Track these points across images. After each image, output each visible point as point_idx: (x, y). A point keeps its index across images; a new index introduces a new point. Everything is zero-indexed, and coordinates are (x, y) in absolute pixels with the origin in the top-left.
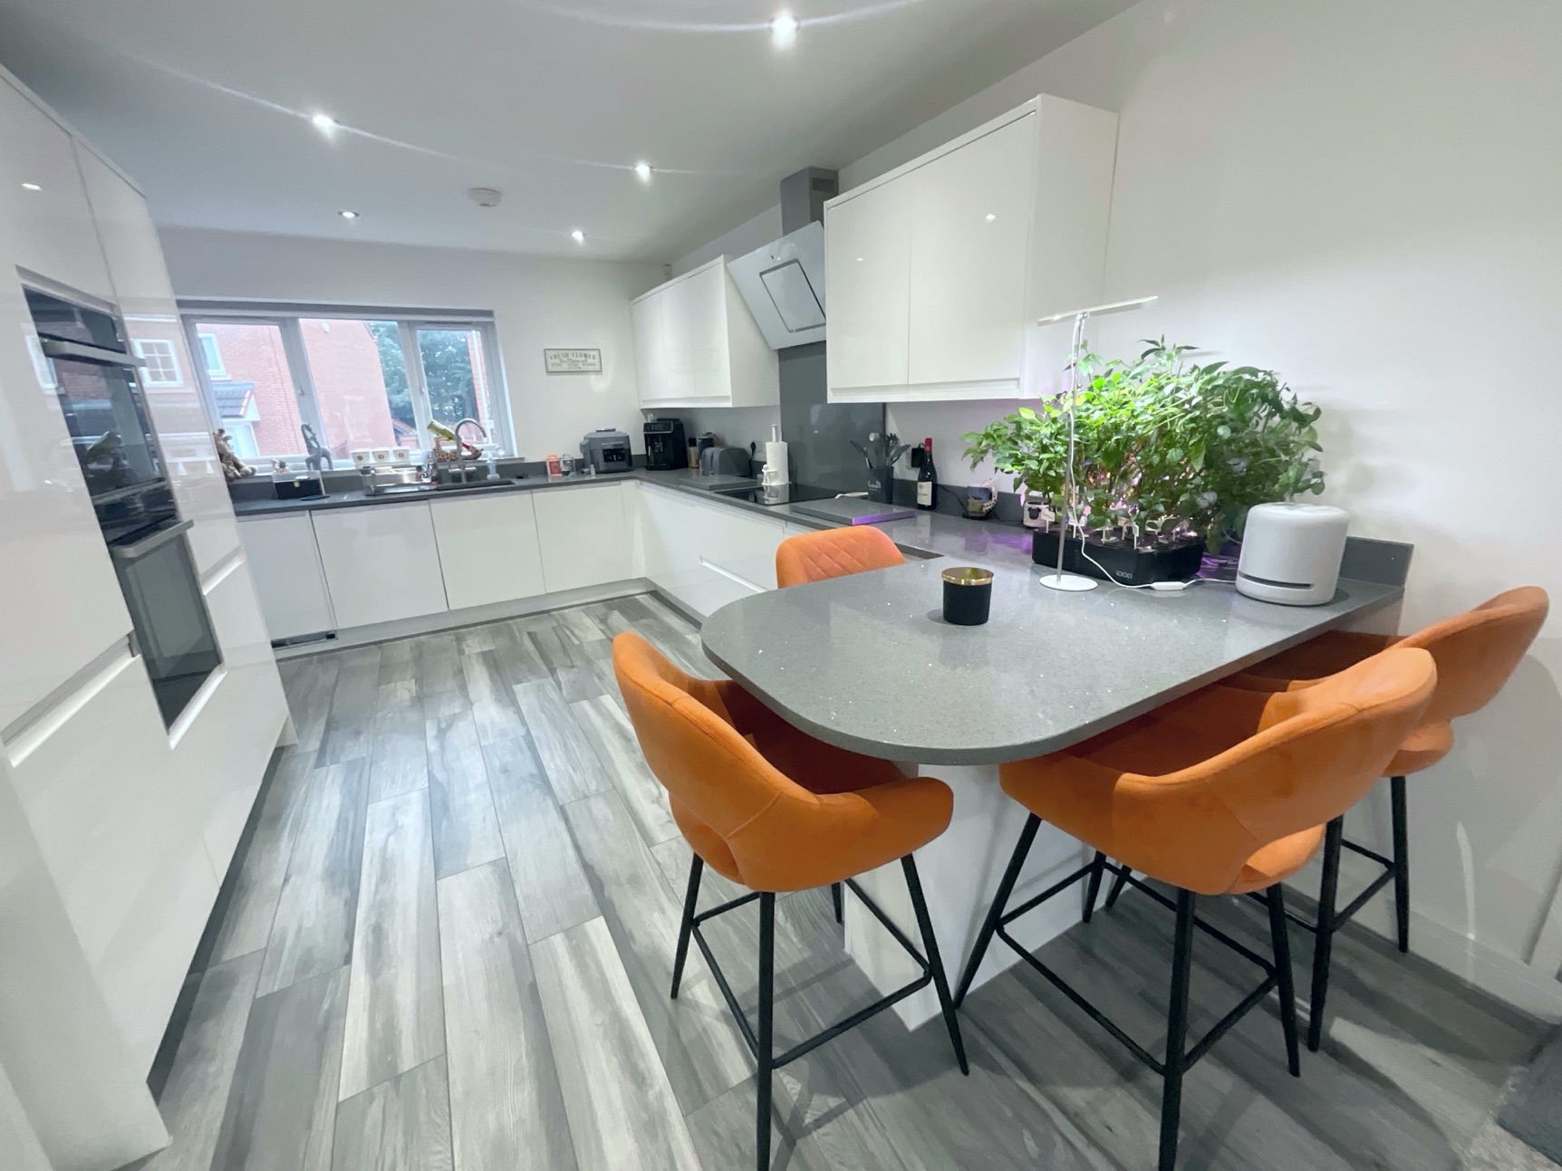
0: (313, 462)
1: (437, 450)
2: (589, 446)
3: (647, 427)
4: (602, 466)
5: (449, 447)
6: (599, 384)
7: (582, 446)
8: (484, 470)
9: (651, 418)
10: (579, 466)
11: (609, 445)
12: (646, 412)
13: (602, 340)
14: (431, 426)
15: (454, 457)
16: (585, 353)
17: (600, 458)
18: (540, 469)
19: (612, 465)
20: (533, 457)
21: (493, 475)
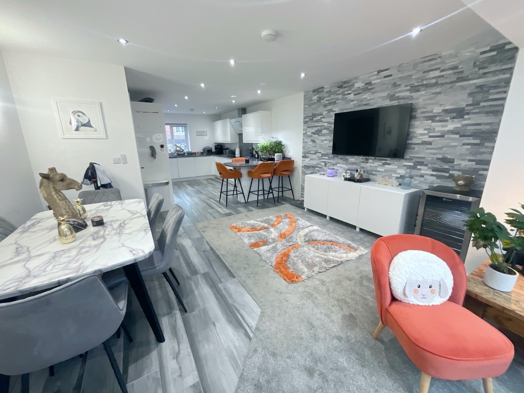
1: (176, 149)
3: (215, 146)
5: (178, 149)
6: (206, 138)
7: (203, 149)
8: (185, 153)
9: (216, 144)
10: (202, 153)
11: (208, 149)
12: (215, 143)
13: (207, 129)
14: (175, 145)
15: (179, 151)
16: (204, 132)
17: (206, 151)
18: (195, 153)
19: (208, 153)
20: (193, 151)
21: (186, 154)
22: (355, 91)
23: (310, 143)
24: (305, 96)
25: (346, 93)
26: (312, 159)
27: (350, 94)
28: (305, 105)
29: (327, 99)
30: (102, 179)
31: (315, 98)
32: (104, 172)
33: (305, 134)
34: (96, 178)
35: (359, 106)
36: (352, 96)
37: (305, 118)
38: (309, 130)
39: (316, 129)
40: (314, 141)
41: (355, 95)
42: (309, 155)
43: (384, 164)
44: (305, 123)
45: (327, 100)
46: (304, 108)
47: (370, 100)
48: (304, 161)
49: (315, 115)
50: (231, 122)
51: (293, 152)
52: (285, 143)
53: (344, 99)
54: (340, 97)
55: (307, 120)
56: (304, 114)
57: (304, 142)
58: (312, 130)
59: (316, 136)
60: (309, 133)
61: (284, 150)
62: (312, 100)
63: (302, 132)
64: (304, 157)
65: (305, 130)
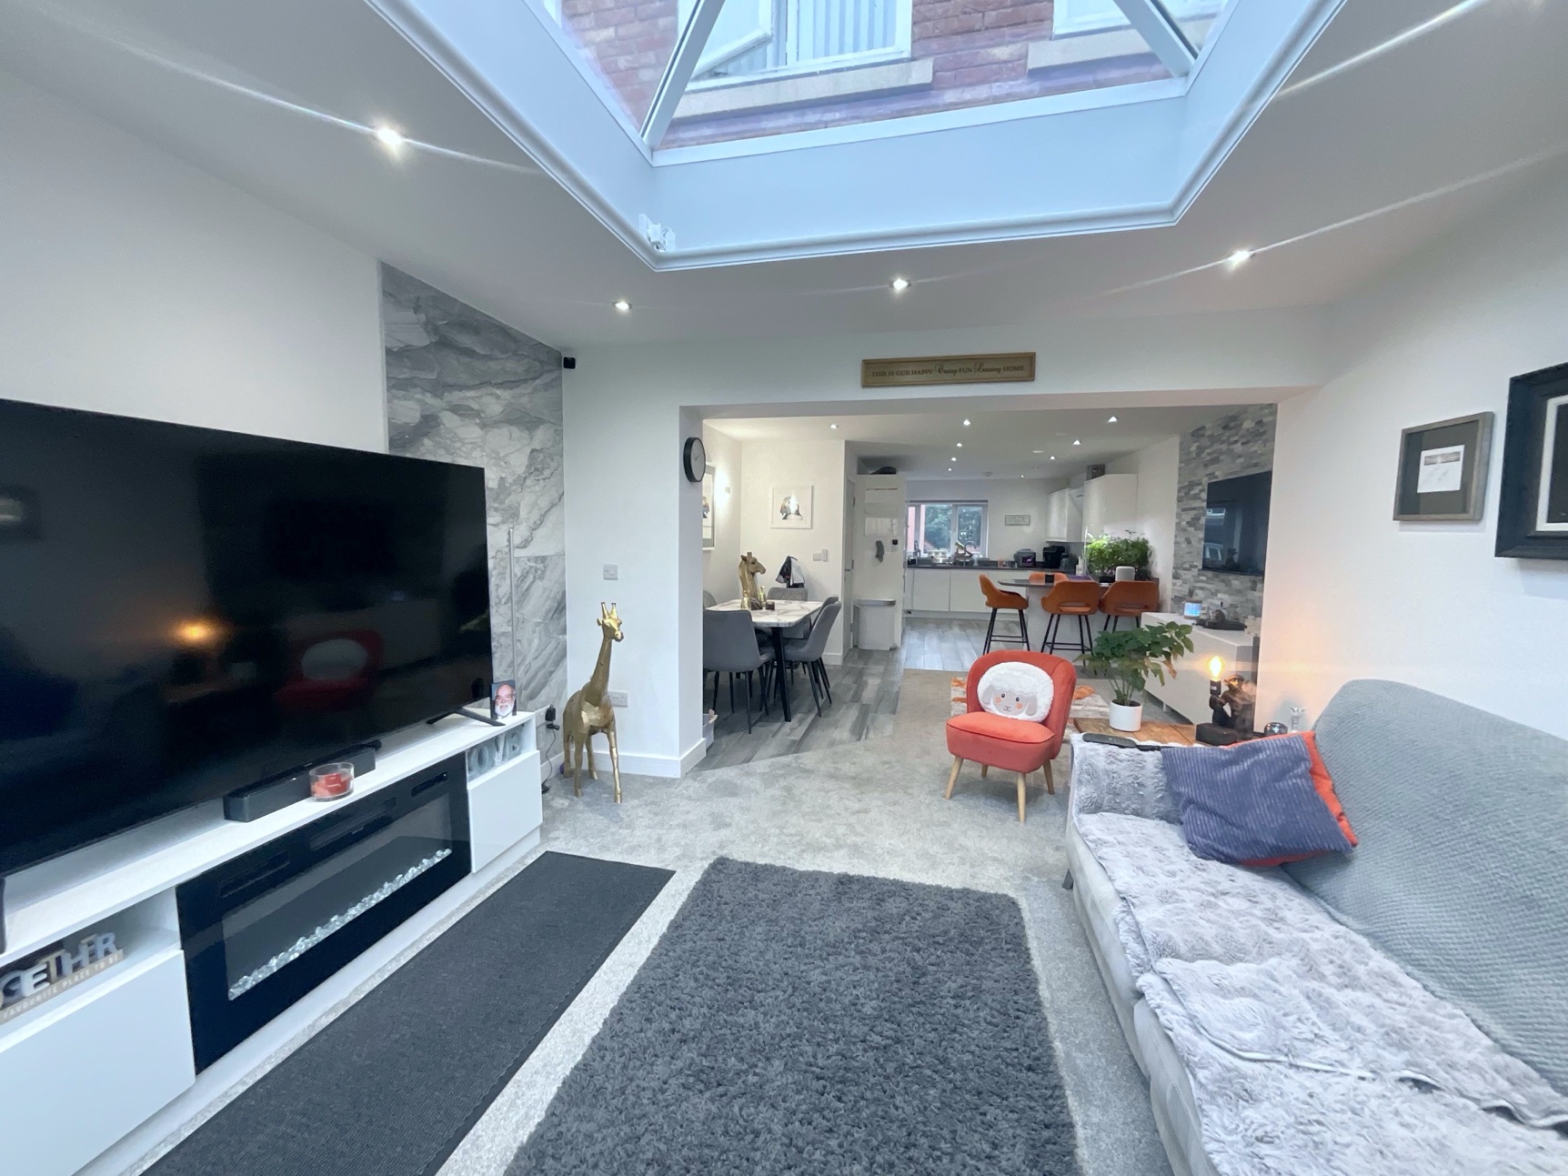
0: (915, 554)
1: (957, 553)
2: (1018, 556)
3: (1045, 549)
4: (1021, 563)
5: (961, 552)
6: (1027, 530)
7: (1016, 556)
8: (972, 562)
9: (1047, 546)
10: (1012, 564)
11: (1027, 556)
12: (1046, 542)
13: (1032, 512)
14: (957, 544)
15: (962, 556)
16: (1023, 517)
17: (1022, 560)
18: (996, 563)
19: (1025, 564)
20: (992, 559)
21: (976, 564)
22: (1242, 437)
23: (1184, 546)
24: (1181, 444)
25: (1232, 439)
26: (1182, 582)
27: (1236, 442)
28: (1181, 462)
29: (1209, 451)
30: (796, 577)
31: (1194, 448)
32: (798, 569)
33: (1178, 524)
34: (790, 574)
35: (1248, 467)
36: (1238, 448)
37: (1180, 490)
38: (1183, 515)
39: (1192, 514)
40: (1188, 541)
41: (1243, 444)
42: (1183, 572)
44: (1180, 500)
45: (1209, 454)
46: (1180, 468)
47: (1261, 455)
48: (1174, 584)
49: (1192, 485)
50: (1070, 495)
51: (1162, 565)
52: (1152, 544)
53: (1230, 452)
54: (1224, 447)
55: (1182, 494)
56: (1179, 482)
57: (1176, 543)
58: (1188, 517)
59: (1192, 529)
60: (1184, 523)
61: (1150, 560)
62: (1189, 453)
63: (1175, 520)
64: (1176, 577)
65: (1178, 516)
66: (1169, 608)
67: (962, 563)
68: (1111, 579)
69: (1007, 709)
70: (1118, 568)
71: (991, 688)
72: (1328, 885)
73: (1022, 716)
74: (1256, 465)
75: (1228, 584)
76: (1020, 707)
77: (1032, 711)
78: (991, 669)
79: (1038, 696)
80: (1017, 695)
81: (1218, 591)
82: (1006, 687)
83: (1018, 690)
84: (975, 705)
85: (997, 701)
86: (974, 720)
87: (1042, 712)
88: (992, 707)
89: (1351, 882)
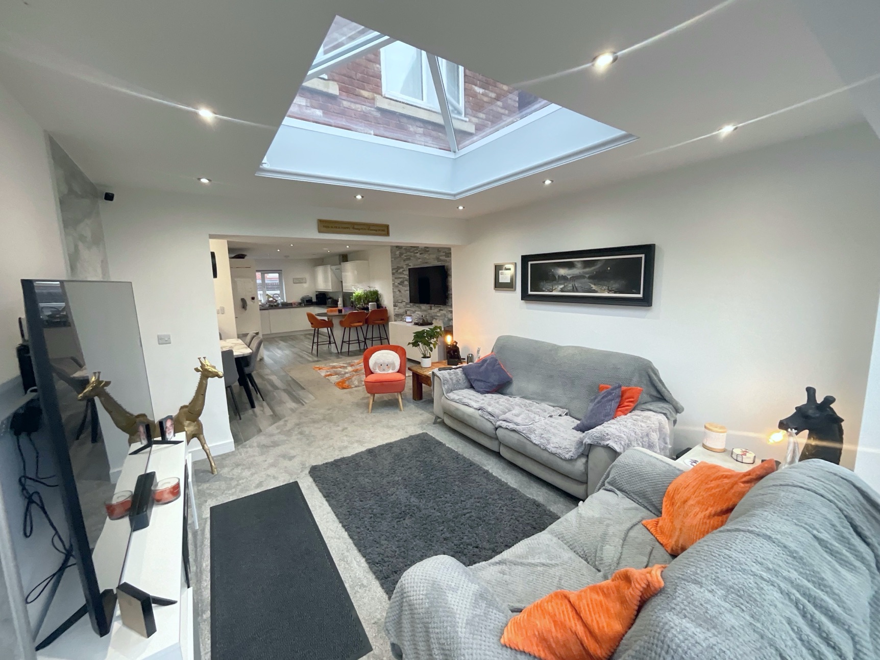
1: (268, 300)
2: (303, 299)
3: (317, 295)
5: (271, 299)
6: (305, 285)
7: (301, 299)
8: (278, 304)
9: (318, 293)
10: (300, 303)
11: (307, 299)
12: (316, 292)
13: (307, 276)
15: (271, 301)
16: (302, 279)
17: (305, 302)
18: (291, 304)
19: (308, 303)
20: (289, 302)
21: (280, 306)
22: (420, 251)
23: (398, 293)
24: (391, 250)
25: (415, 252)
26: (400, 308)
27: (417, 253)
28: (392, 258)
31: (398, 253)
33: (394, 284)
35: (423, 263)
36: (418, 255)
37: (393, 270)
38: (396, 280)
39: (401, 280)
40: (400, 291)
41: (420, 254)
42: (399, 304)
43: (440, 310)
44: (393, 274)
46: (392, 261)
48: (394, 309)
49: (399, 268)
50: (331, 269)
51: (387, 301)
52: (380, 292)
53: (415, 257)
54: (412, 254)
55: (394, 271)
56: (392, 266)
57: (393, 292)
58: (399, 281)
59: (401, 286)
60: (396, 284)
61: (380, 299)
62: (396, 254)
63: (391, 283)
64: (395, 306)
65: (393, 280)
66: (393, 319)
67: (272, 306)
68: (367, 309)
69: (384, 370)
70: (370, 303)
71: (376, 364)
72: (508, 391)
73: (391, 371)
74: (426, 263)
75: (420, 308)
76: (389, 368)
77: (394, 368)
78: (373, 355)
79: (395, 362)
80: (387, 363)
81: (416, 311)
82: (381, 361)
83: (386, 362)
84: (369, 372)
85: (379, 368)
86: (371, 378)
87: (397, 367)
88: (378, 371)
89: (514, 387)
